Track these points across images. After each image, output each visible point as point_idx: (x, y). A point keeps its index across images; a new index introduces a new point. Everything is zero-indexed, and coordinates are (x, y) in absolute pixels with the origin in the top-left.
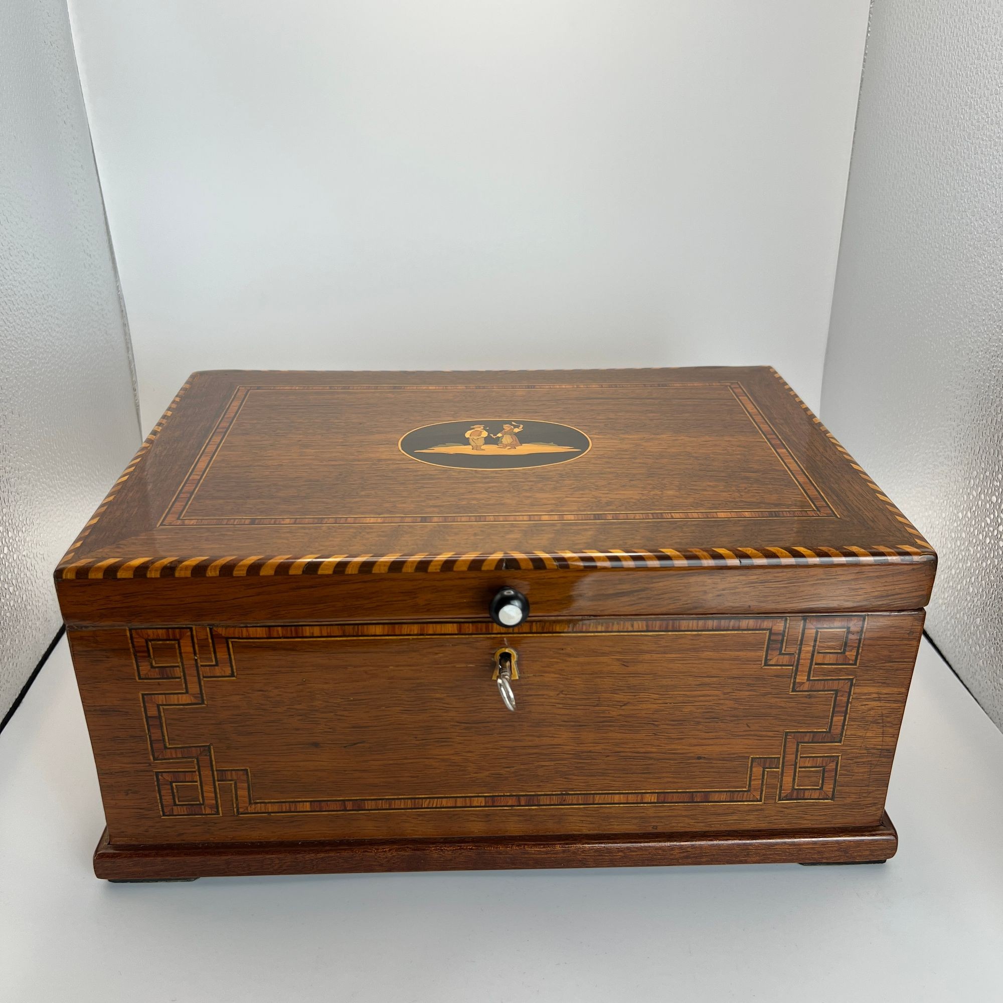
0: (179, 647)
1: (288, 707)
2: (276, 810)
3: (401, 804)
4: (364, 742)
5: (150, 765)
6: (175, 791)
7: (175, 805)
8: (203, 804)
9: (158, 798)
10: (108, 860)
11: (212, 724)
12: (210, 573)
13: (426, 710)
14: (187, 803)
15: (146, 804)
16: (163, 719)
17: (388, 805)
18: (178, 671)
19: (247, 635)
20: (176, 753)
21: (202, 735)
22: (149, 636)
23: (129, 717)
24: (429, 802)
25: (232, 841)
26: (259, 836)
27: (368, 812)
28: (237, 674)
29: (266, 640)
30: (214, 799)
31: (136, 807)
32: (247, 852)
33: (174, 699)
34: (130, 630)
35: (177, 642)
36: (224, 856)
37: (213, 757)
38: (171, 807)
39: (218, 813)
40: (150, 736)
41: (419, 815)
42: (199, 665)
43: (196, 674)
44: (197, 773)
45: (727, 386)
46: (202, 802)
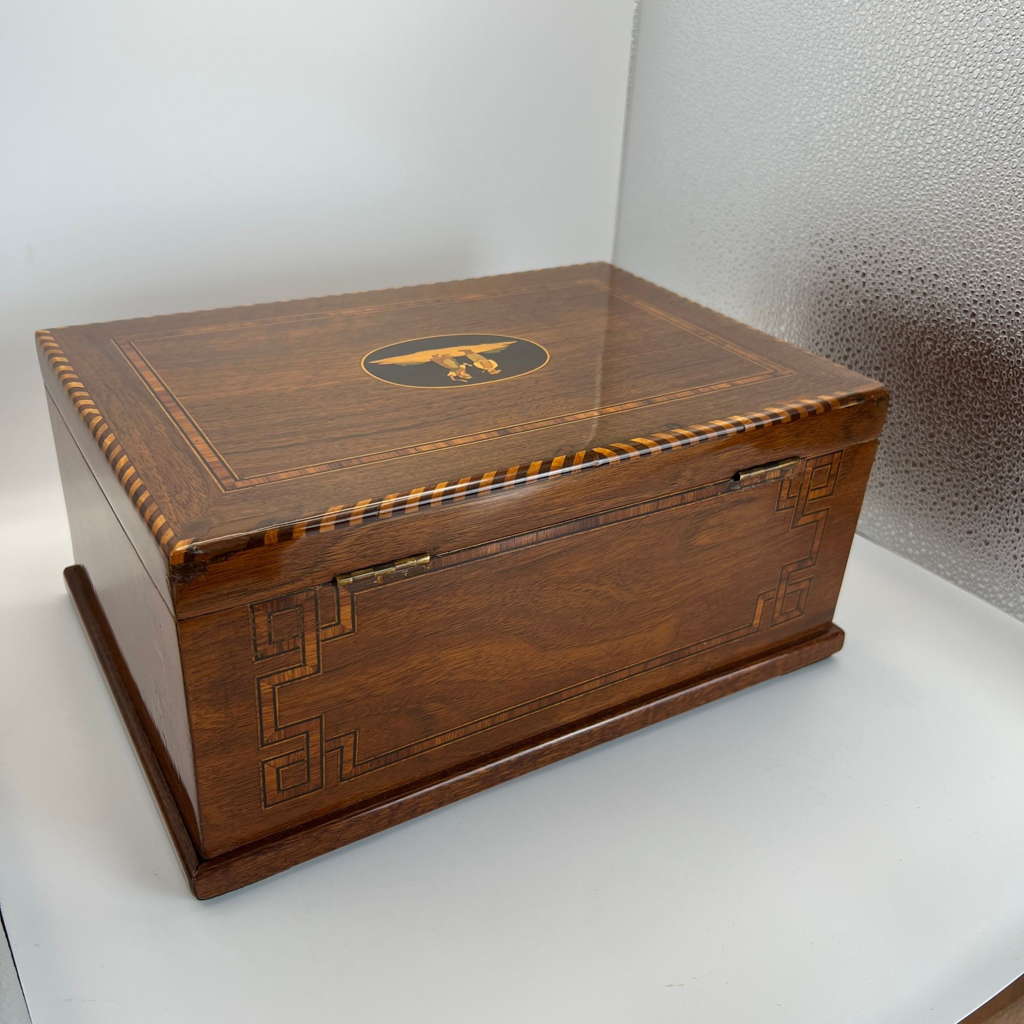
45: (241, 480)
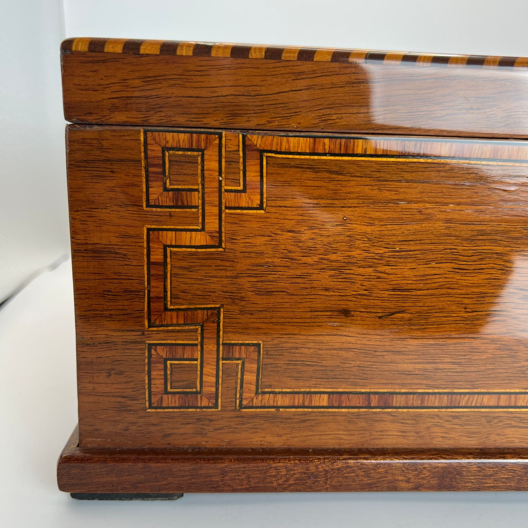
0: (203, 161)
1: (321, 256)
2: (286, 404)
3: (435, 400)
4: (403, 312)
5: (143, 334)
6: (169, 372)
7: (166, 392)
8: (200, 393)
9: (147, 381)
10: (77, 465)
11: (227, 277)
12: (253, 54)
13: (483, 269)
14: (180, 390)
15: (131, 390)
16: (169, 266)
17: (419, 402)
18: (197, 197)
19: (287, 147)
20: (177, 316)
21: (211, 292)
22: (167, 142)
23: (126, 263)
24: (469, 399)
25: (228, 447)
26: (261, 441)
27: (395, 410)
28: (266, 206)
29: (308, 157)
30: (214, 385)
31: (117, 394)
32: (250, 459)
33: (186, 238)
34: (145, 133)
35: (200, 153)
36: (220, 463)
37: (221, 324)
38: (160, 396)
39: (216, 406)
40: (149, 292)
41: (455, 417)
42: (223, 190)
43: (217, 203)
44: (199, 347)
46: (199, 389)
